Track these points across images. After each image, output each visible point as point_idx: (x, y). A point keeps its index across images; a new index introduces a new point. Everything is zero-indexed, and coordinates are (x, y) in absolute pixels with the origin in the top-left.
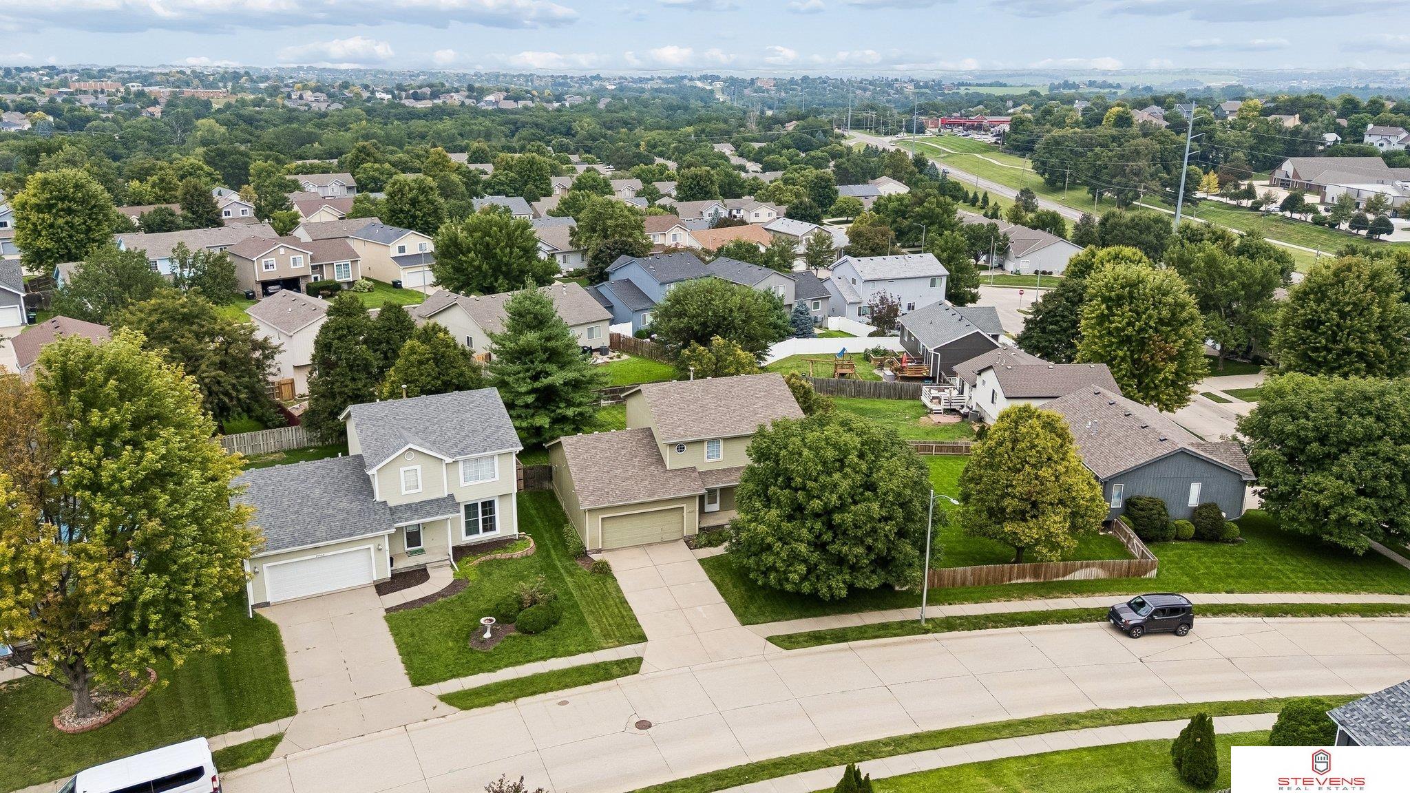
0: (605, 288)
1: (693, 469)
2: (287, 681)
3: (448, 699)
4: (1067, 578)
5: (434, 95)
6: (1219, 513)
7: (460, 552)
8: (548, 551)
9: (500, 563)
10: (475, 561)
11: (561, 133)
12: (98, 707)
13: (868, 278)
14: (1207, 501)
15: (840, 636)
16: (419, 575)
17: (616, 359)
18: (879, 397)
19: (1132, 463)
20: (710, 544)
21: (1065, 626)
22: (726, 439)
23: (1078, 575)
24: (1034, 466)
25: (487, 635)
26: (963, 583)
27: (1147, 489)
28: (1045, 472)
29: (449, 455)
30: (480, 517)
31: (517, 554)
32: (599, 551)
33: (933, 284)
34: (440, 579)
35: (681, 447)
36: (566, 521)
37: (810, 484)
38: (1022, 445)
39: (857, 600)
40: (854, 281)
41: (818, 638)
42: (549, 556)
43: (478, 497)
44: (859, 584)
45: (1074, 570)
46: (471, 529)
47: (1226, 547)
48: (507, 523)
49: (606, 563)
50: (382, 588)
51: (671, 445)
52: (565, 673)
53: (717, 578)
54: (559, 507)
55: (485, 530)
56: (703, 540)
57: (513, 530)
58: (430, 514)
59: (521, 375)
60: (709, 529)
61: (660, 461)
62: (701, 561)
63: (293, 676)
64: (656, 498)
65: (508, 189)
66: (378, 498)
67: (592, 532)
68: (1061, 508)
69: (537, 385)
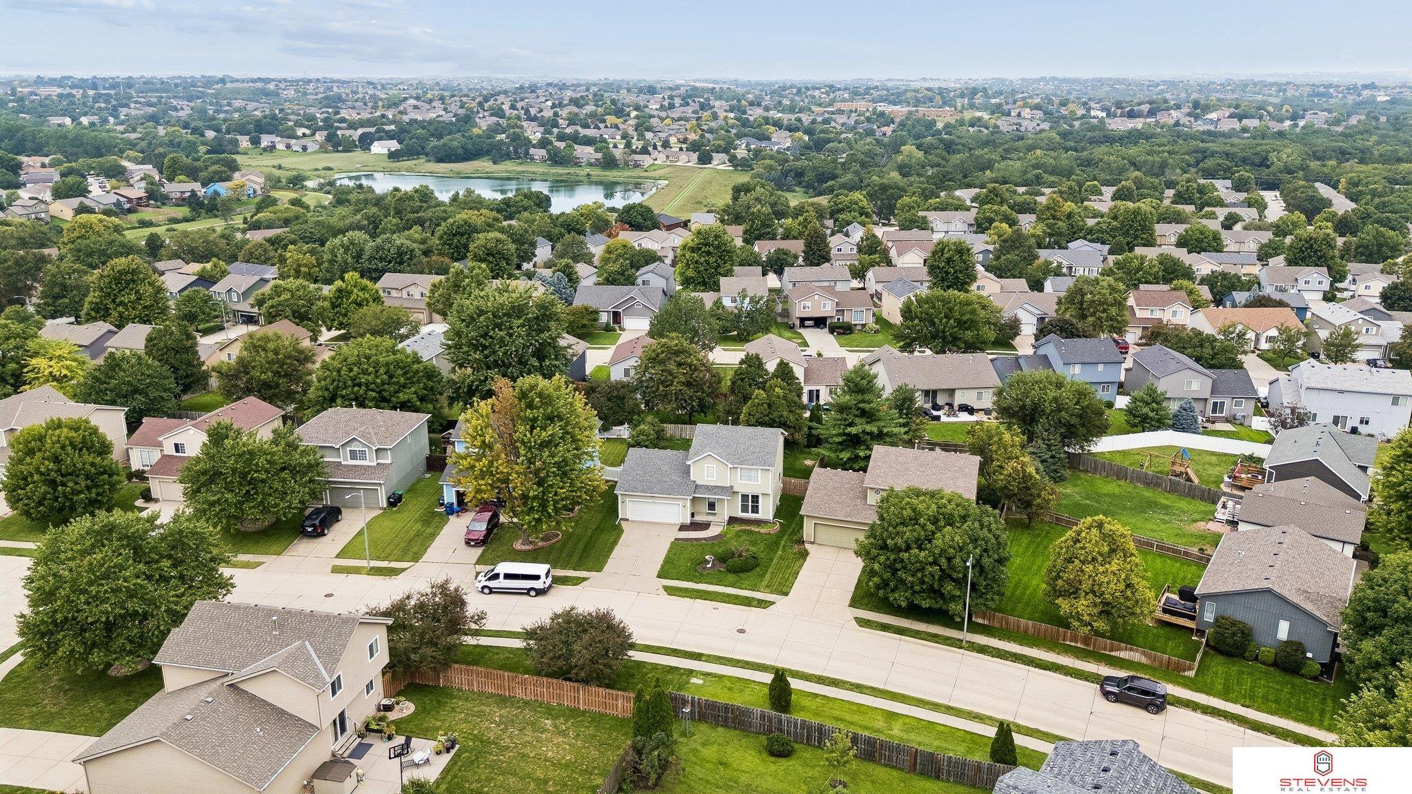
2: (608, 557)
3: (665, 588)
4: (1113, 654)
6: (1304, 652)
7: (732, 520)
9: (751, 532)
10: (737, 528)
12: (531, 542)
14: (1295, 639)
15: (901, 631)
16: (705, 526)
21: (1069, 678)
23: (1123, 654)
25: (709, 566)
27: (1239, 612)
29: (732, 463)
30: (750, 504)
31: (763, 531)
32: (811, 543)
34: (713, 531)
35: (878, 491)
41: (885, 627)
43: (750, 491)
45: (1119, 649)
46: (745, 509)
48: (767, 510)
49: (807, 550)
50: (683, 528)
52: (729, 596)
55: (753, 512)
57: (770, 517)
61: (865, 497)
62: (860, 567)
63: (613, 556)
66: (692, 478)
67: (808, 529)
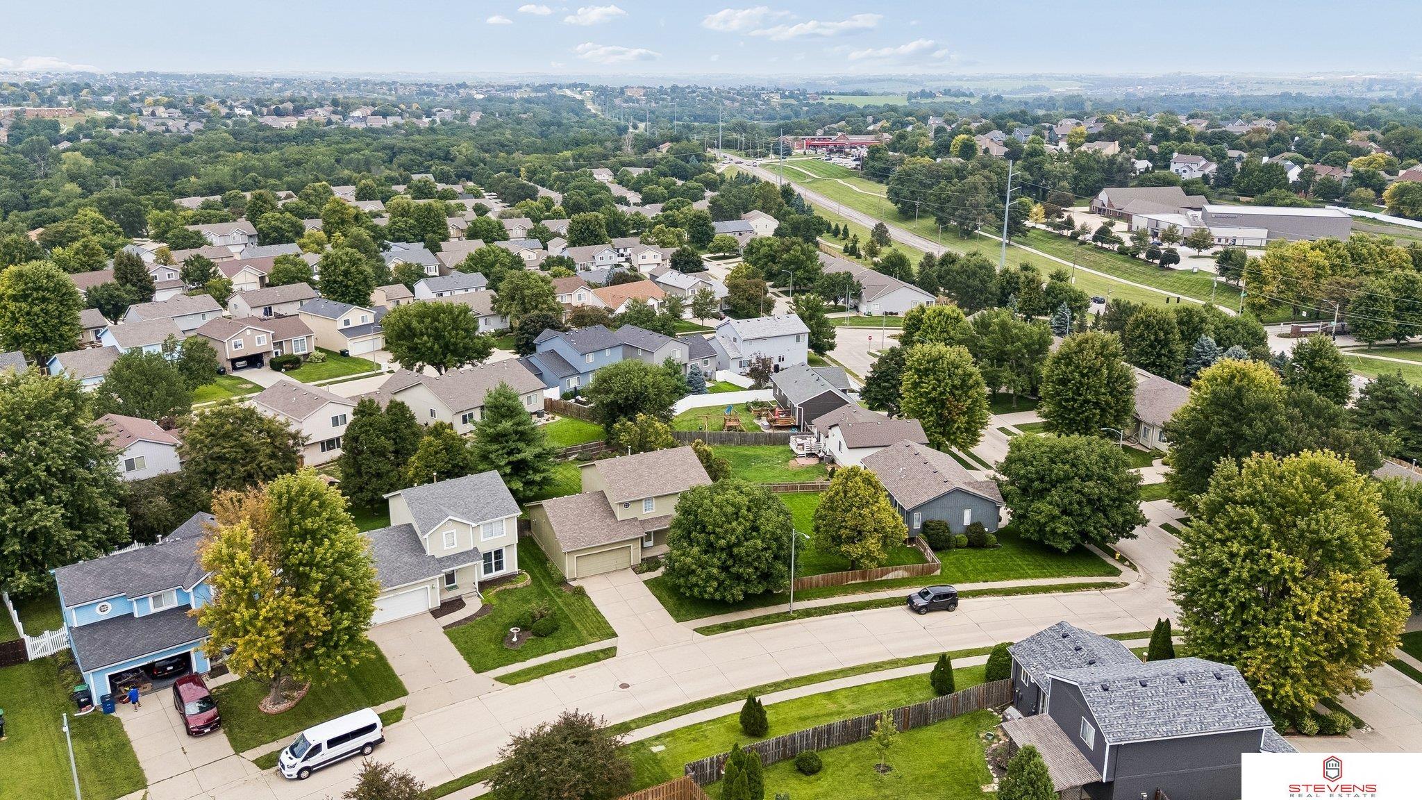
0: (534, 359)
1: (636, 519)
2: (394, 675)
3: (501, 679)
4: (884, 578)
5: (298, 111)
6: (983, 529)
7: (483, 586)
8: (540, 581)
9: (510, 592)
10: (493, 592)
11: (439, 158)
12: (286, 697)
13: (746, 337)
14: (975, 521)
15: (740, 625)
16: (457, 604)
17: (551, 421)
18: (759, 444)
19: (926, 499)
20: (649, 570)
21: (880, 609)
22: (657, 497)
23: (890, 576)
24: (858, 508)
25: (515, 639)
26: (817, 586)
27: (937, 515)
28: (865, 511)
29: (475, 521)
30: (493, 562)
31: (520, 585)
32: (574, 579)
33: (798, 340)
34: (473, 605)
35: (627, 505)
36: (547, 559)
37: (718, 530)
38: (850, 494)
39: (750, 601)
40: (735, 340)
41: (726, 627)
42: (541, 585)
43: (491, 548)
44: (751, 591)
45: (887, 572)
46: (488, 569)
47: (988, 551)
48: (511, 564)
49: (581, 588)
50: (436, 613)
51: (620, 504)
52: (569, 659)
53: (658, 593)
54: (539, 549)
55: (496, 570)
56: (645, 567)
57: (516, 569)
58: (464, 562)
59: (500, 452)
60: (647, 559)
61: (613, 514)
62: (644, 582)
63: (397, 672)
64: (613, 541)
65: (408, 236)
66: (429, 553)
67: (570, 568)
68: (876, 534)
69: (511, 458)
